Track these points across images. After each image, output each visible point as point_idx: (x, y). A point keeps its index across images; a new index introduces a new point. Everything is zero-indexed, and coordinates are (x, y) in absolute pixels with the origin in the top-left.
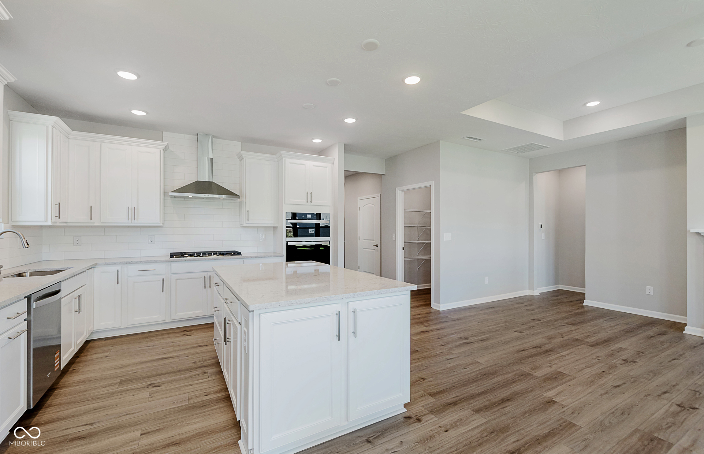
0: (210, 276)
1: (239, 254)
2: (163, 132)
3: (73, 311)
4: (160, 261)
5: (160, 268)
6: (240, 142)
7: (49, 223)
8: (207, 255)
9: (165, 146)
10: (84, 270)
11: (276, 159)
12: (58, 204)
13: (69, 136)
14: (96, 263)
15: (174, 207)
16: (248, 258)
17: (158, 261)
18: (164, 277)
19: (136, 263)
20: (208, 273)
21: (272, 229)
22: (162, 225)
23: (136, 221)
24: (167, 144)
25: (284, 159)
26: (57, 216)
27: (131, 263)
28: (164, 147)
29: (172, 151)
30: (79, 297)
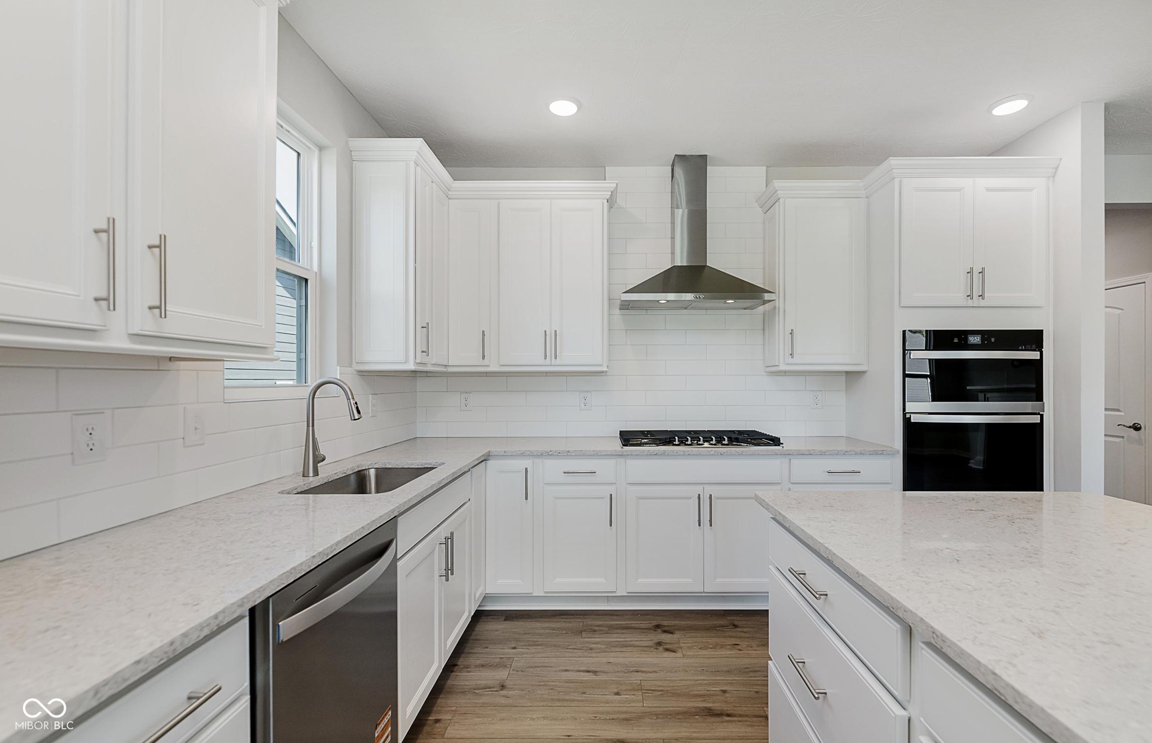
0: (711, 495)
1: (776, 441)
2: (607, 168)
3: (437, 574)
4: (604, 454)
5: (605, 468)
6: (763, 166)
7: (411, 366)
8: (701, 442)
9: (612, 192)
10: (467, 469)
11: (864, 192)
12: (425, 325)
13: (450, 193)
14: (489, 452)
15: (626, 330)
16: (801, 454)
17: (600, 451)
18: (612, 489)
19: (559, 455)
20: (707, 488)
21: (843, 378)
22: (605, 369)
23: (558, 362)
24: (615, 185)
25: (897, 181)
26: (425, 350)
27: (550, 453)
28: (610, 193)
29: (623, 208)
30: (449, 541)
